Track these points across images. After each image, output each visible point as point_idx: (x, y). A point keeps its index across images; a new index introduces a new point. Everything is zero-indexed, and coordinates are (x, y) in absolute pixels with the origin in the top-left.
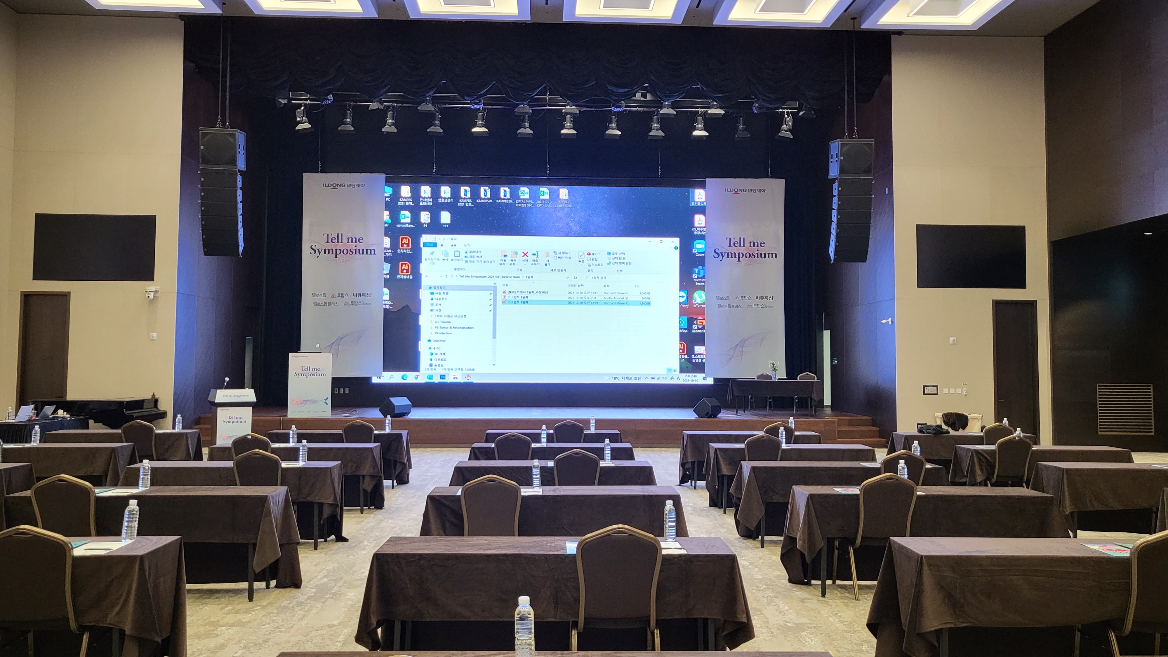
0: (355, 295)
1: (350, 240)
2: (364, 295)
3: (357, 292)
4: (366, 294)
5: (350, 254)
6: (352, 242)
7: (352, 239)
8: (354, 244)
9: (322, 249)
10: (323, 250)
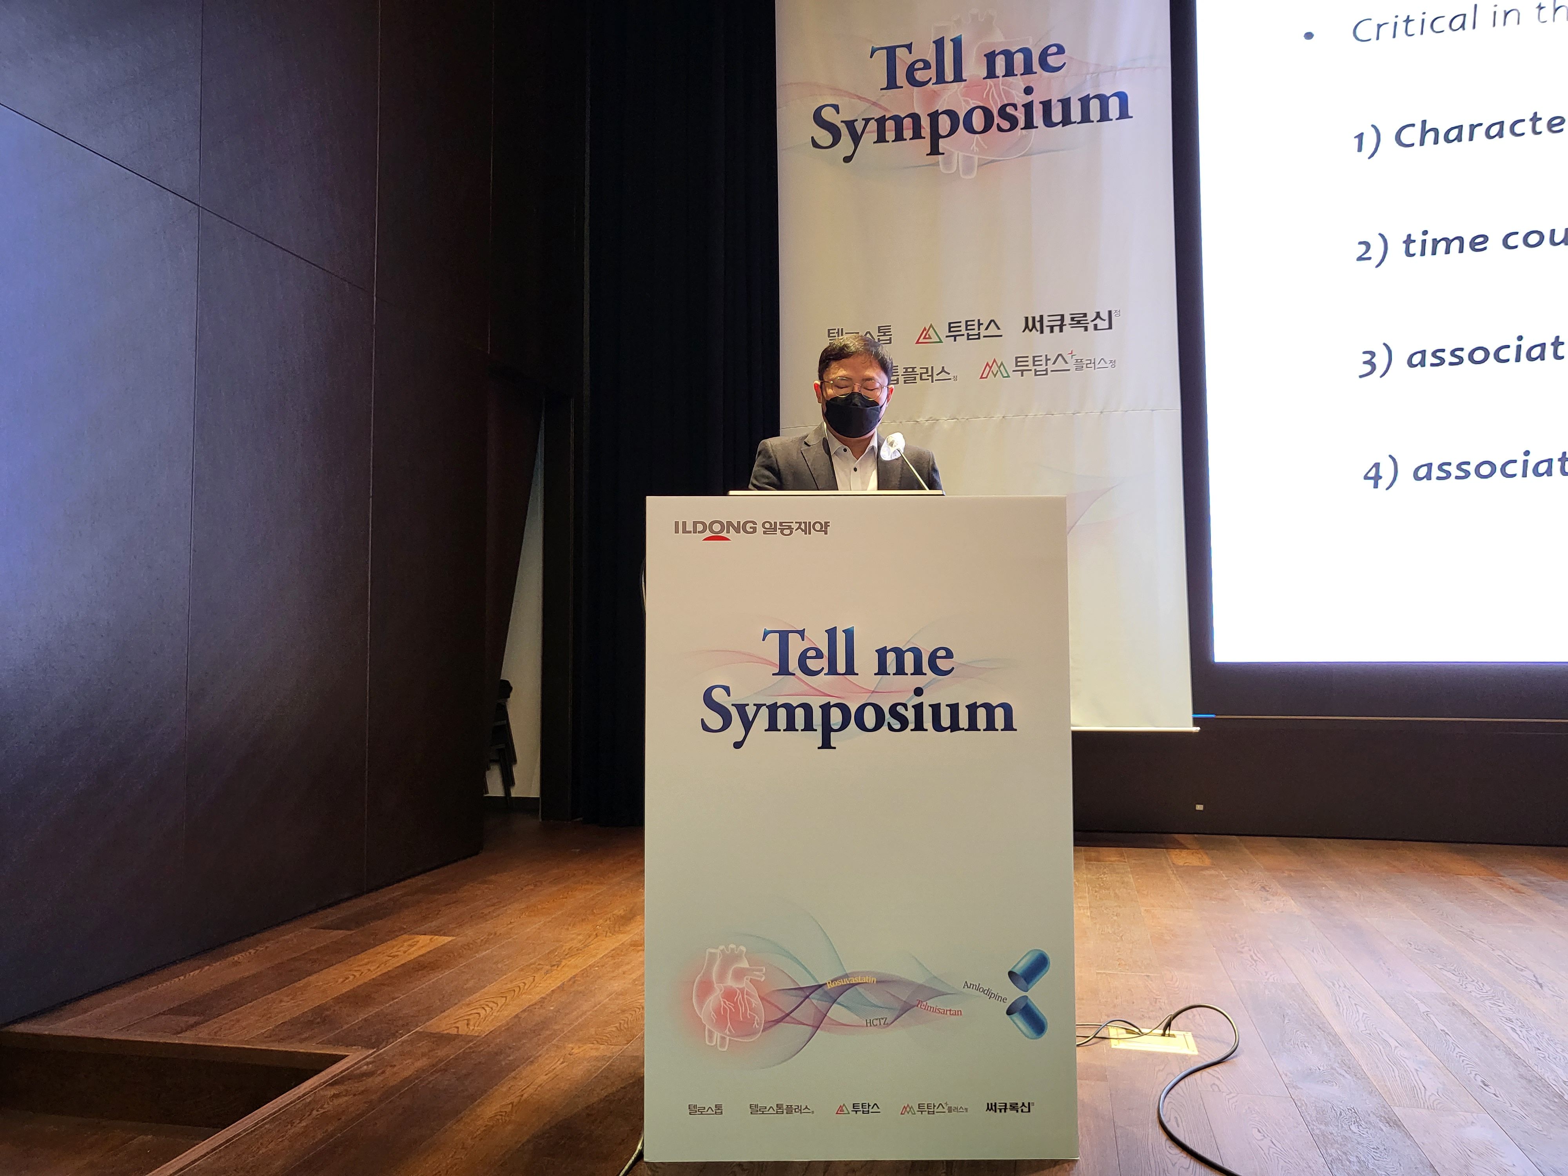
0: (1032, 324)
1: (1000, 62)
2: (1079, 321)
3: (1047, 309)
4: (1091, 316)
5: (1000, 129)
6: (1010, 72)
7: (1009, 56)
8: (1019, 82)
9: (867, 121)
10: (873, 125)
